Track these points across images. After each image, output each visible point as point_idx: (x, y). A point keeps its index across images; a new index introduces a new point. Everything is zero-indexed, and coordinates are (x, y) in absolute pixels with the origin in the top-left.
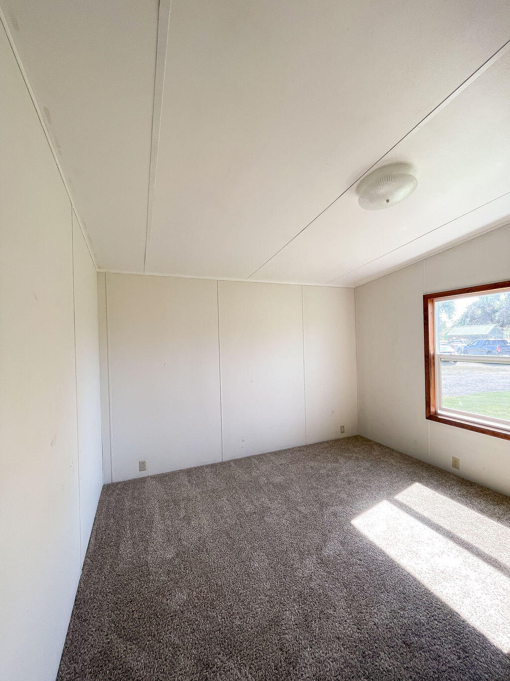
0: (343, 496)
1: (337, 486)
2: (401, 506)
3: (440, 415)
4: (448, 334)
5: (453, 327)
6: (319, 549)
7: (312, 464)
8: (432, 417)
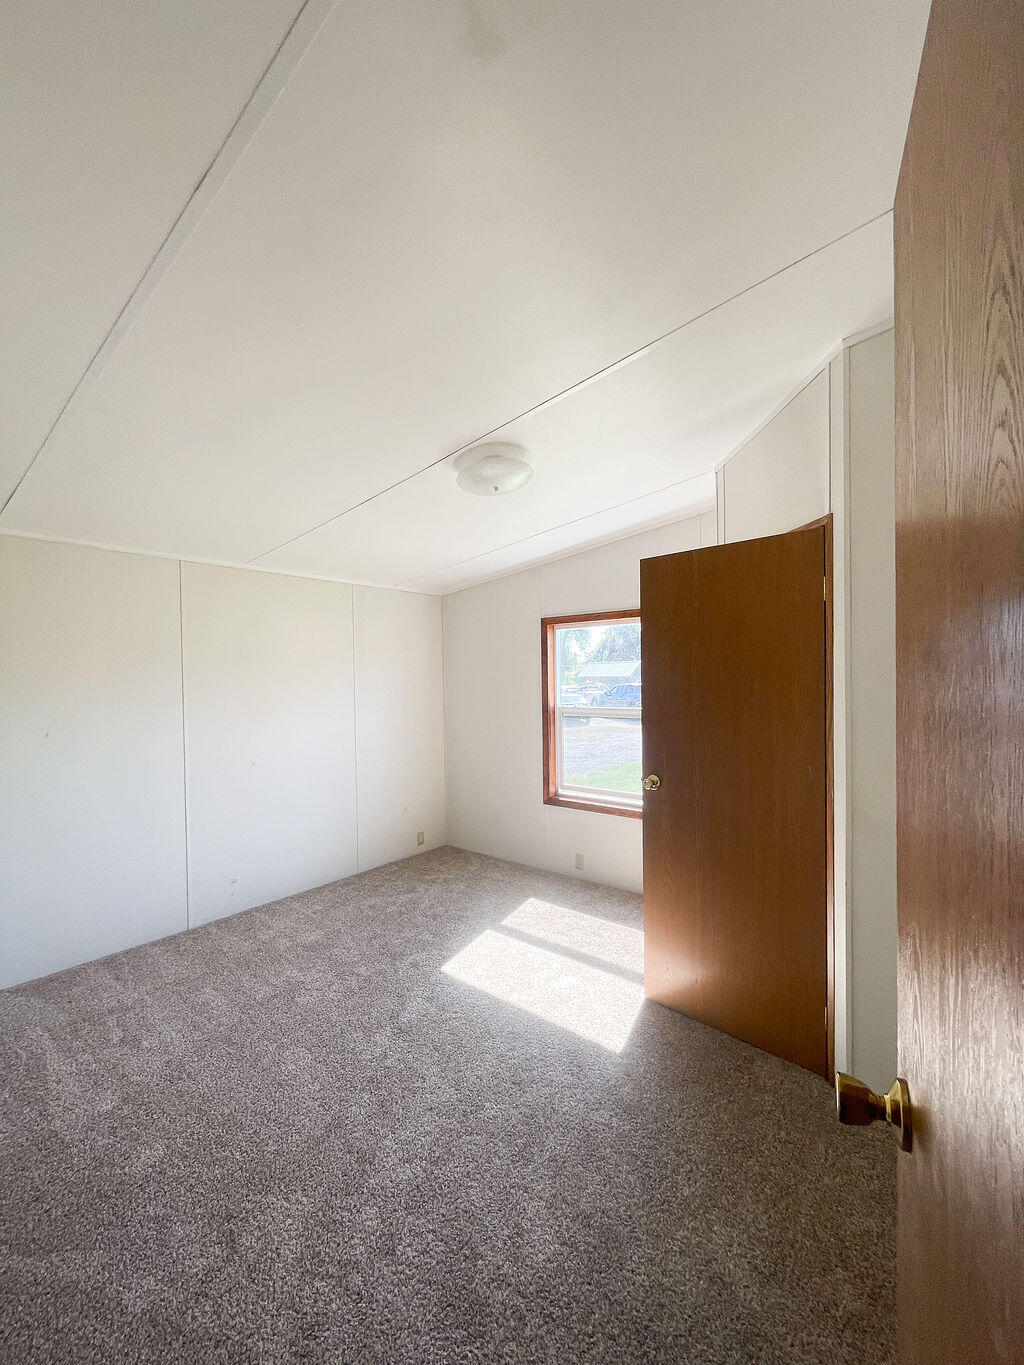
0: (427, 937)
1: (416, 926)
2: (511, 932)
3: (563, 796)
4: (579, 676)
5: (586, 663)
6: (393, 1017)
7: (372, 901)
8: (551, 800)
